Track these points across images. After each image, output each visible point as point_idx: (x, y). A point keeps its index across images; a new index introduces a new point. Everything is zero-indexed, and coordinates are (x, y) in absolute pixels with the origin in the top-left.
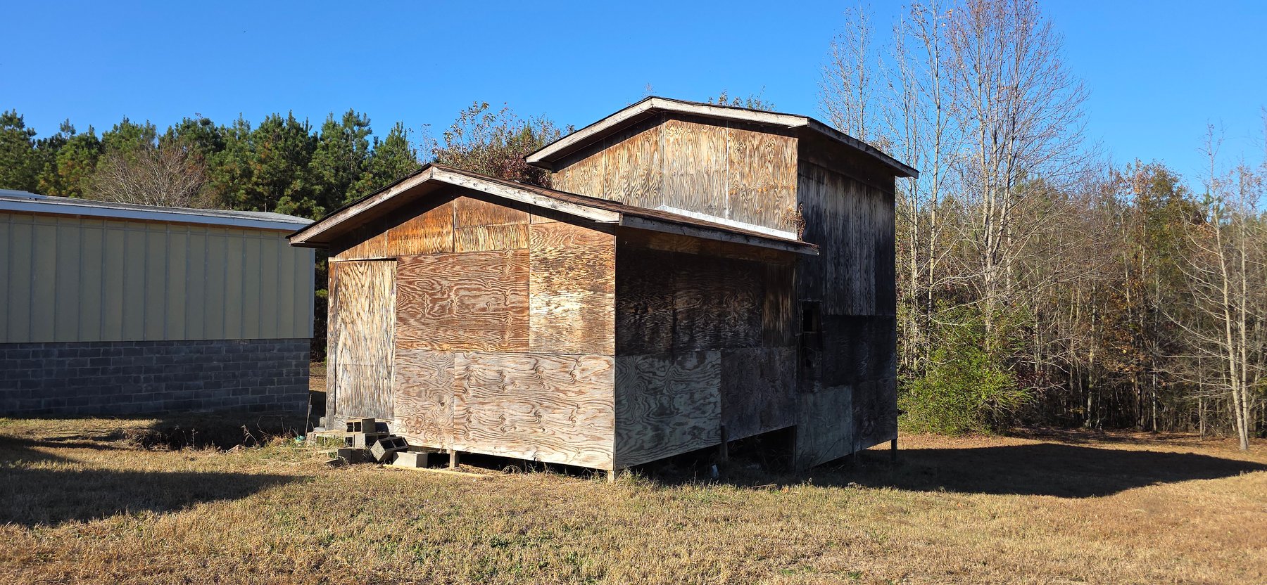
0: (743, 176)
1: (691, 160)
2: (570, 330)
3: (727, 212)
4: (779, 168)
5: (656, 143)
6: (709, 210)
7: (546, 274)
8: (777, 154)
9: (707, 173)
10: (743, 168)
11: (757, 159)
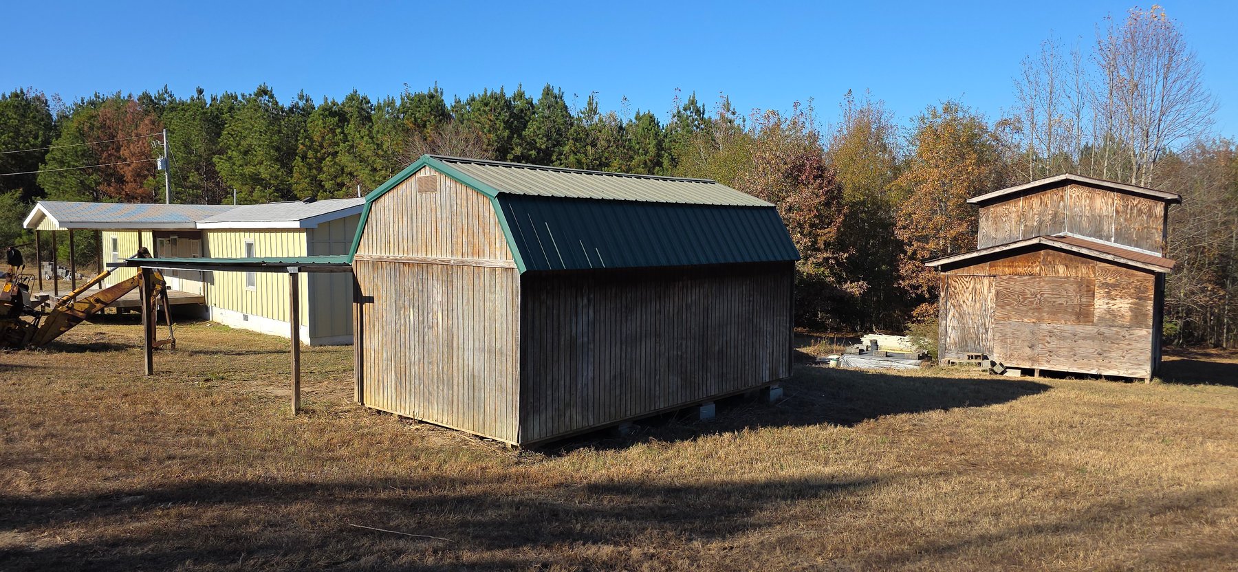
0: (1126, 220)
1: (1088, 208)
2: (1122, 316)
3: (1113, 239)
4: (1151, 217)
5: (1062, 196)
6: (1100, 237)
7: (1107, 290)
8: (1150, 210)
9: (1099, 216)
10: (1126, 215)
11: (1135, 211)
